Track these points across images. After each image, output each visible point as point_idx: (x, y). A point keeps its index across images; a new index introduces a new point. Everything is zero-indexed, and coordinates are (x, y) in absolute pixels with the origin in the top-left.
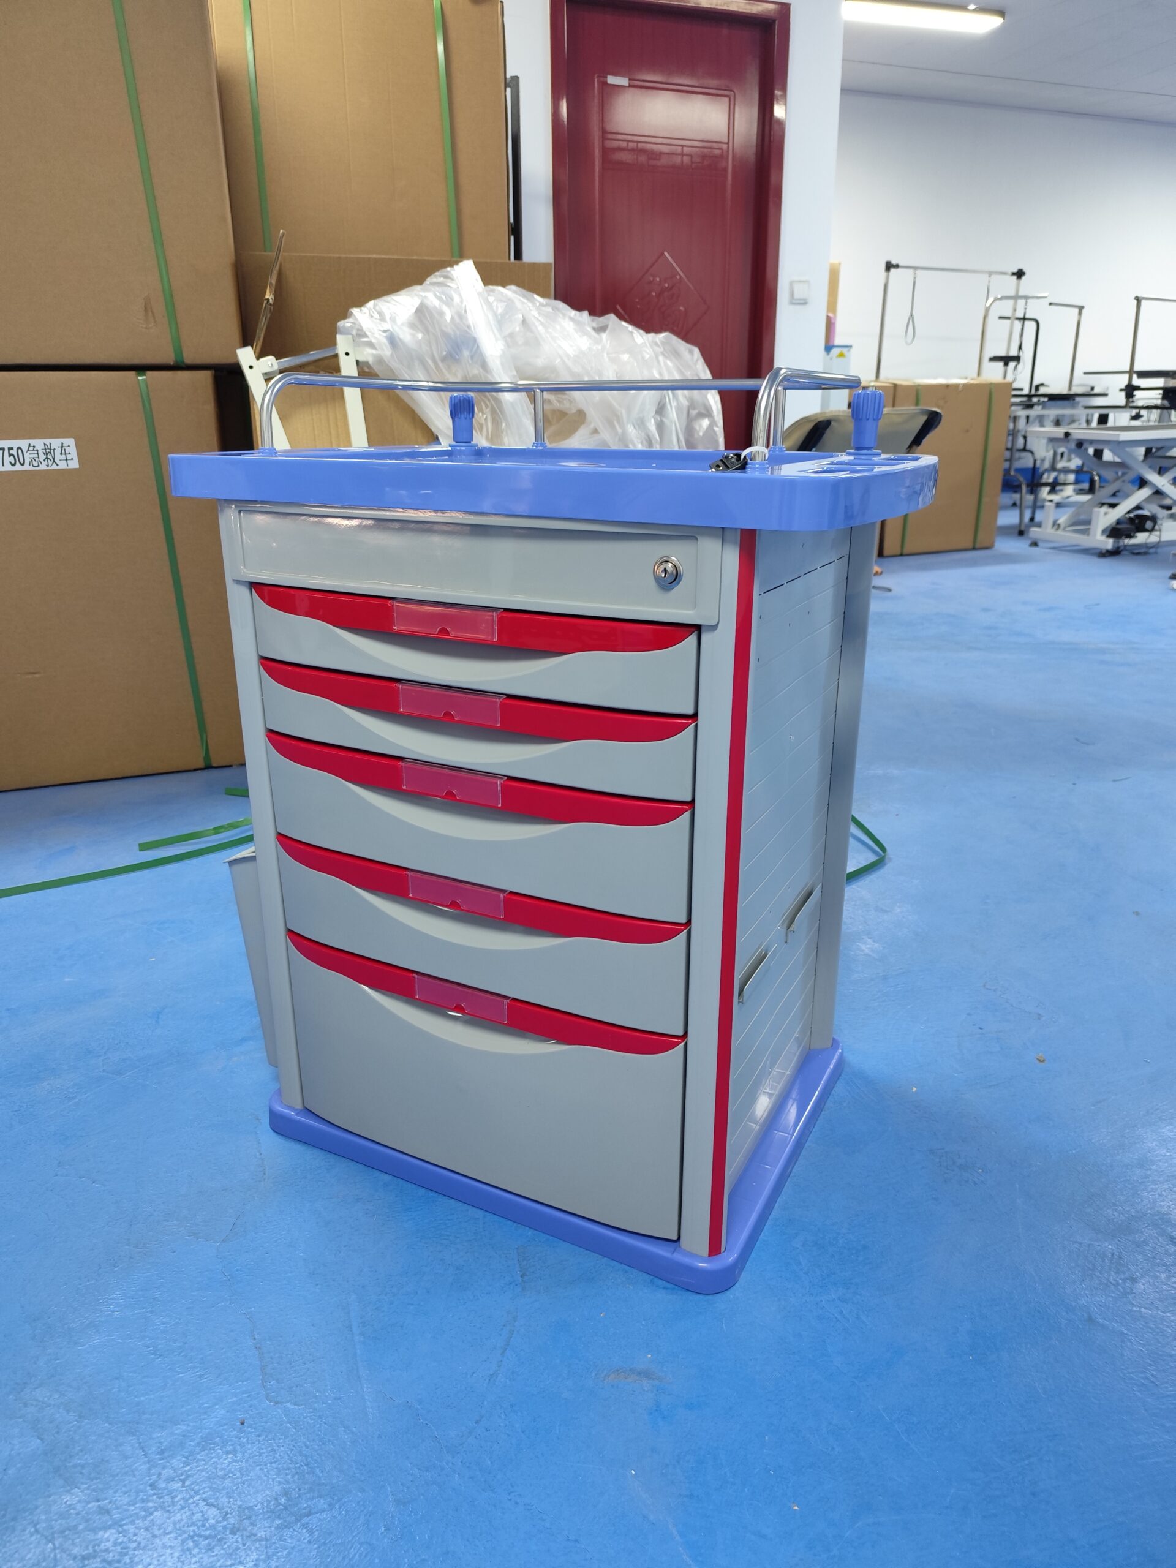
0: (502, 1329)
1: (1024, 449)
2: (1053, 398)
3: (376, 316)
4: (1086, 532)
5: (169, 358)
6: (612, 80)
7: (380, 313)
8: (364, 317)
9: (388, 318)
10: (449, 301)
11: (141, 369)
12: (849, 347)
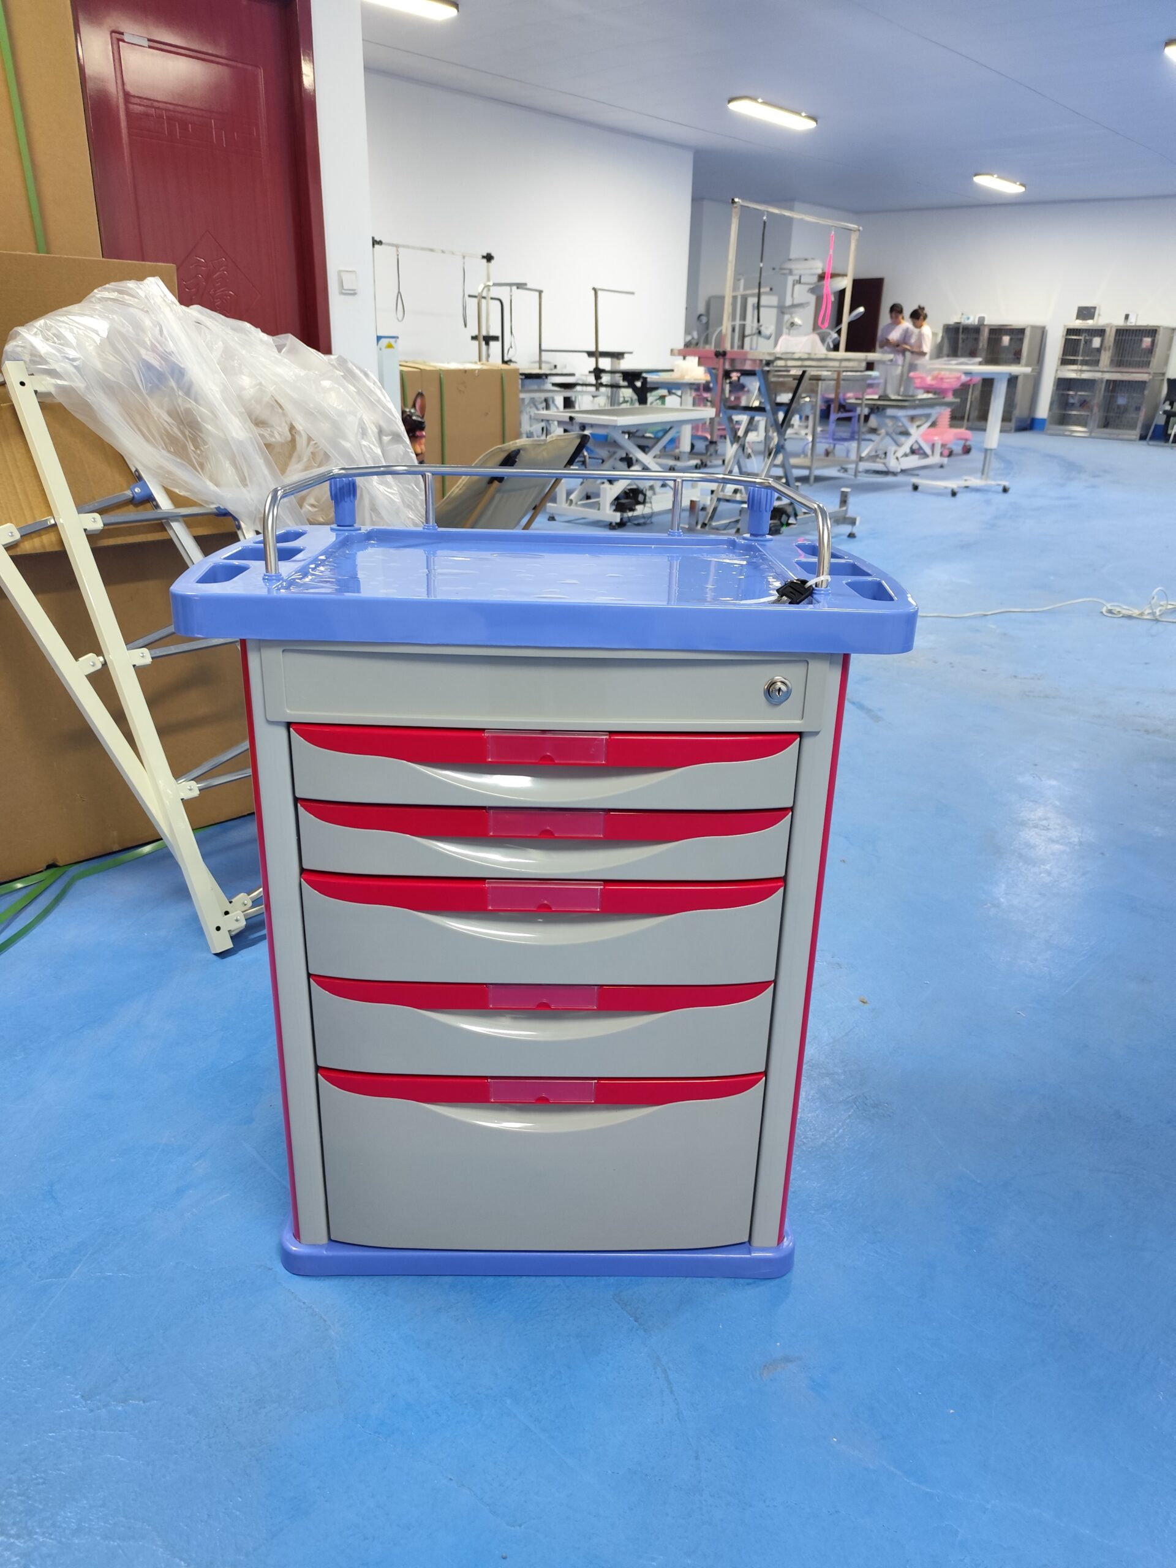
0: (656, 1373)
3: (51, 336)
4: (597, 506)
6: (127, 37)
7: (56, 335)
8: (33, 337)
9: (73, 342)
12: (396, 338)
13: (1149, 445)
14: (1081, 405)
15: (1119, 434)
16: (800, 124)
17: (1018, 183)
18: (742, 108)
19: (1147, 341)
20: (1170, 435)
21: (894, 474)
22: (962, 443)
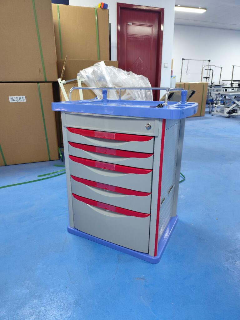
0: (115, 270)
1: (210, 96)
2: (216, 86)
3: (85, 72)
4: (223, 113)
5: (44, 80)
6: (129, 24)
7: (86, 72)
8: (82, 72)
9: (87, 72)
10: (99, 69)
11: (38, 82)
12: (176, 76)
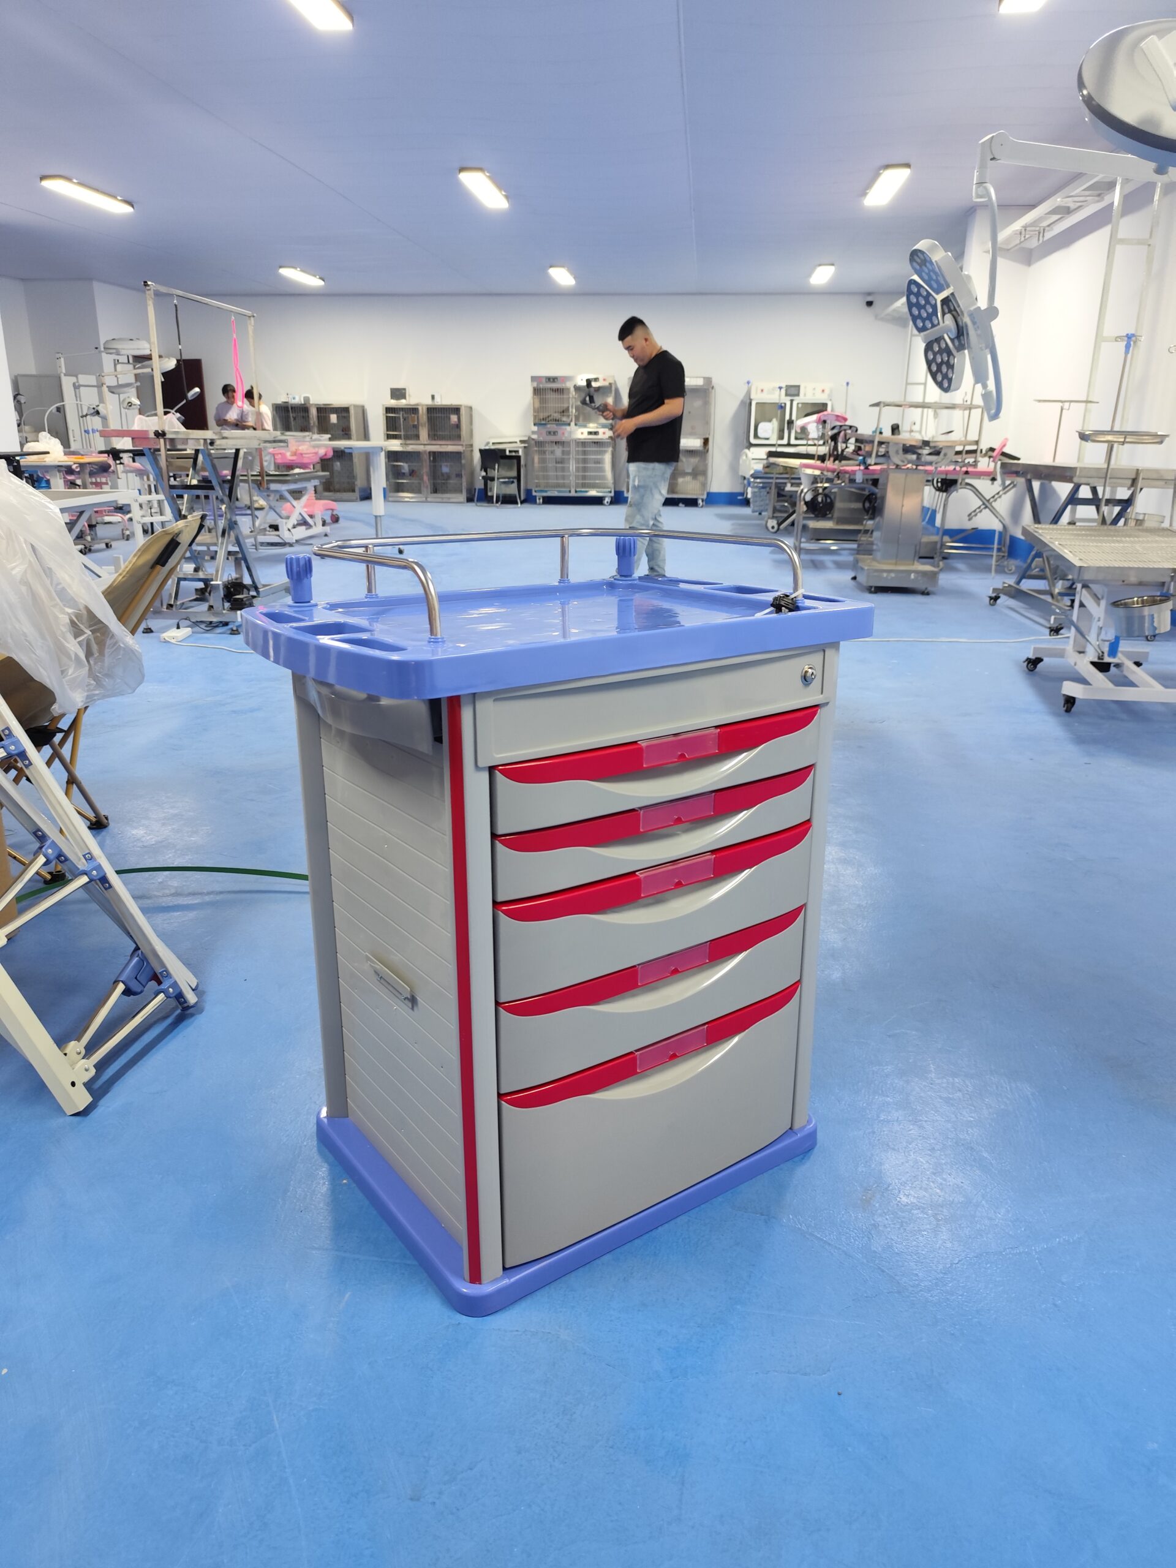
13: (477, 505)
14: (410, 475)
15: (449, 498)
16: (117, 208)
17: (318, 277)
18: (55, 186)
19: (454, 418)
20: (493, 497)
21: (291, 545)
22: (330, 512)
